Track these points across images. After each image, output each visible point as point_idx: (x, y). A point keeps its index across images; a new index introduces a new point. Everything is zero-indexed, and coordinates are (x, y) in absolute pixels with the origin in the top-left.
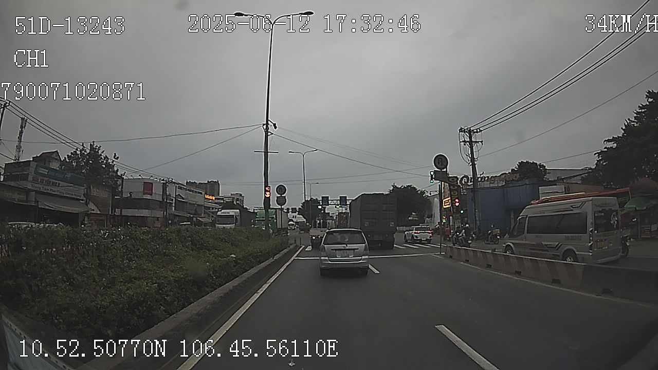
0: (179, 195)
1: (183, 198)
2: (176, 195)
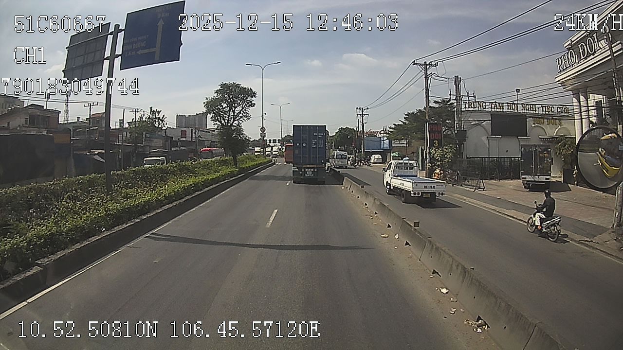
0: (199, 136)
1: (202, 138)
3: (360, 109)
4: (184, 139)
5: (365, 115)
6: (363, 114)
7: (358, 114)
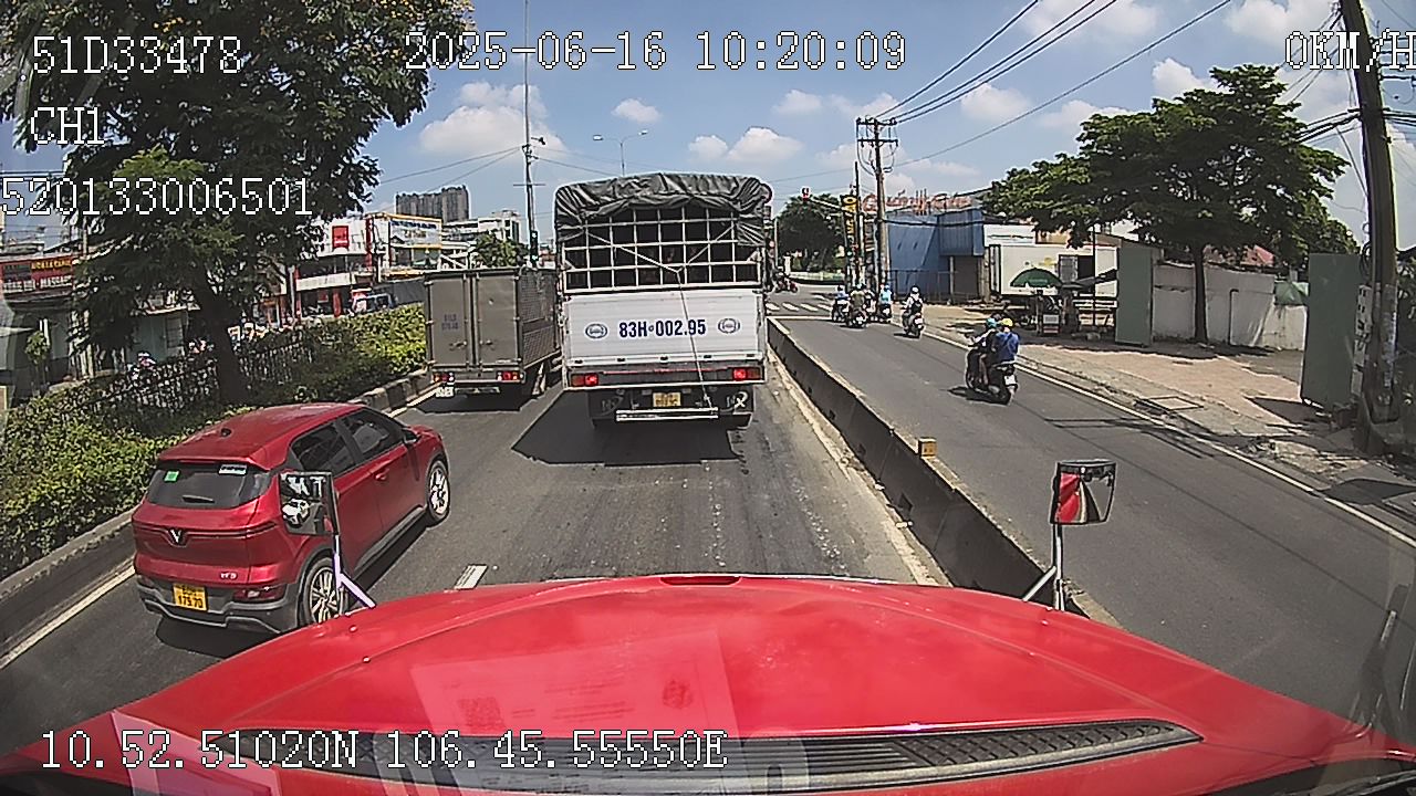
0: (395, 237)
1: (402, 242)
2: (390, 239)
3: (866, 123)
4: (341, 251)
5: (885, 141)
6: (877, 141)
7: (862, 140)
